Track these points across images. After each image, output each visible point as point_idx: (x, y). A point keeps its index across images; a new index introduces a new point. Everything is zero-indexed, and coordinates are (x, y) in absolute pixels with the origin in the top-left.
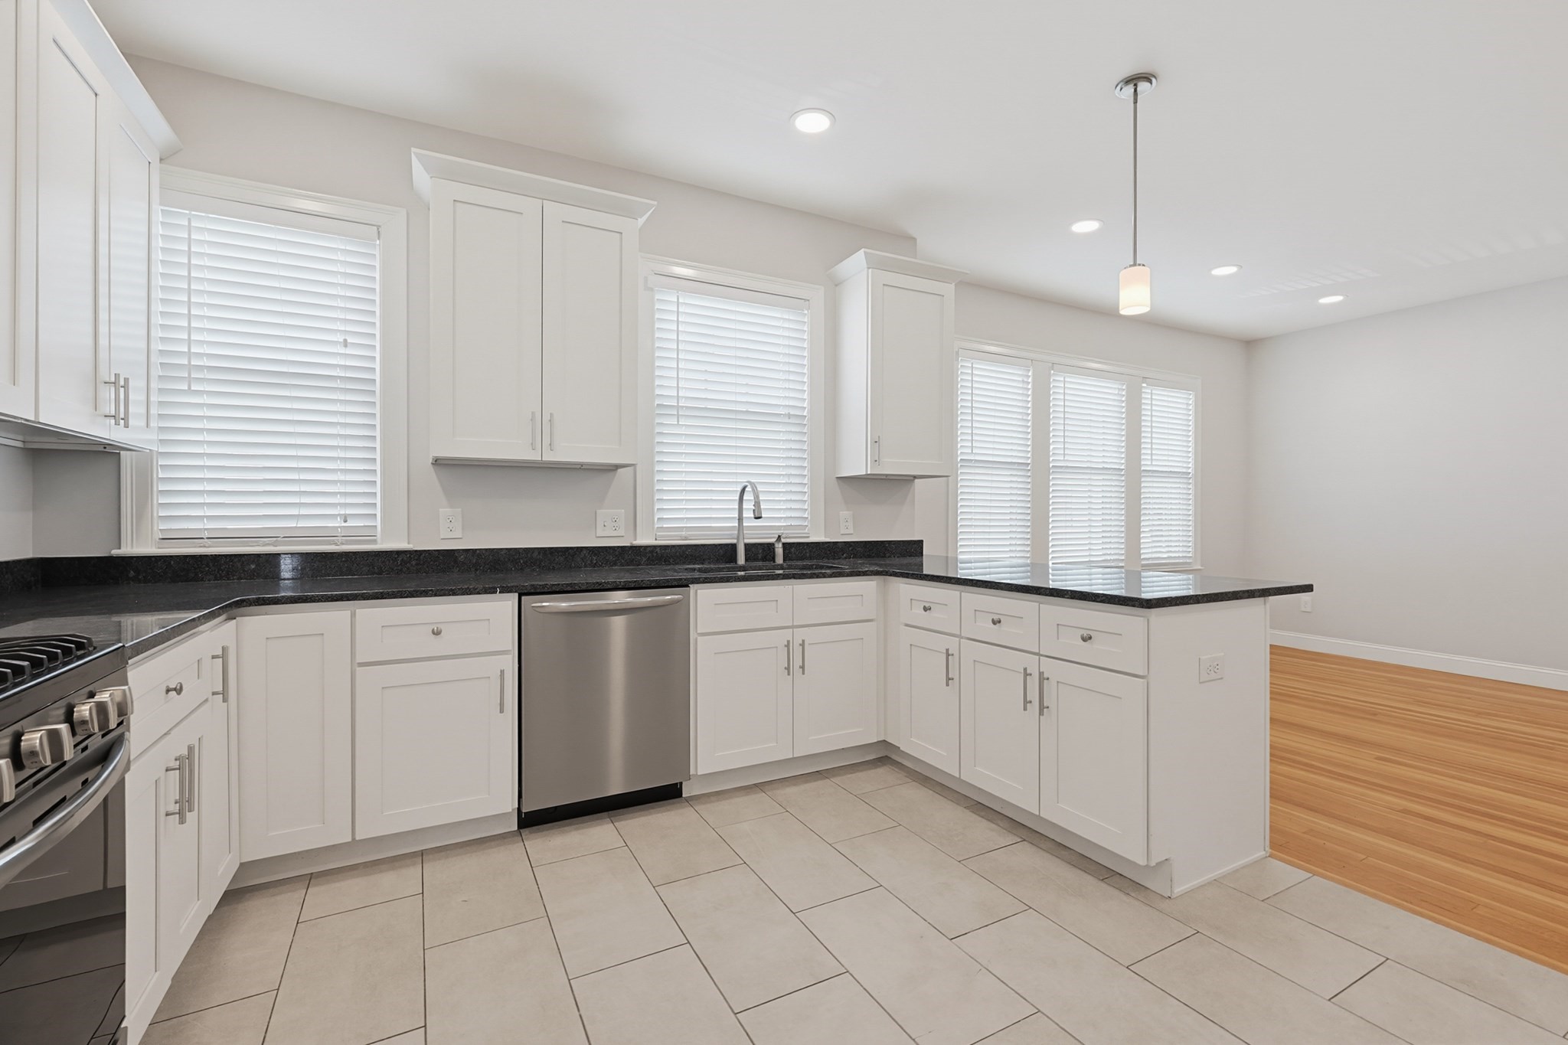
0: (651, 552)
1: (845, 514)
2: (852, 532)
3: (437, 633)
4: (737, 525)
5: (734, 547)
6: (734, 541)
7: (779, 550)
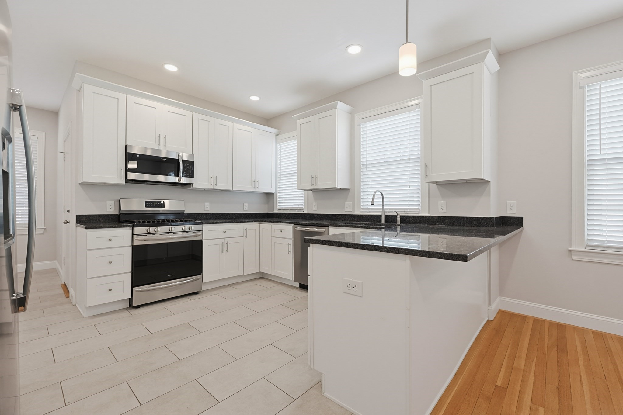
0: (358, 217)
1: (441, 202)
2: (446, 212)
3: (281, 231)
4: (382, 208)
5: (381, 216)
6: (381, 214)
7: (398, 219)
